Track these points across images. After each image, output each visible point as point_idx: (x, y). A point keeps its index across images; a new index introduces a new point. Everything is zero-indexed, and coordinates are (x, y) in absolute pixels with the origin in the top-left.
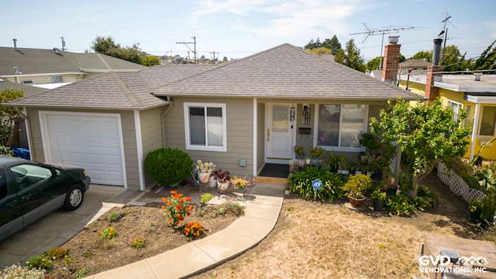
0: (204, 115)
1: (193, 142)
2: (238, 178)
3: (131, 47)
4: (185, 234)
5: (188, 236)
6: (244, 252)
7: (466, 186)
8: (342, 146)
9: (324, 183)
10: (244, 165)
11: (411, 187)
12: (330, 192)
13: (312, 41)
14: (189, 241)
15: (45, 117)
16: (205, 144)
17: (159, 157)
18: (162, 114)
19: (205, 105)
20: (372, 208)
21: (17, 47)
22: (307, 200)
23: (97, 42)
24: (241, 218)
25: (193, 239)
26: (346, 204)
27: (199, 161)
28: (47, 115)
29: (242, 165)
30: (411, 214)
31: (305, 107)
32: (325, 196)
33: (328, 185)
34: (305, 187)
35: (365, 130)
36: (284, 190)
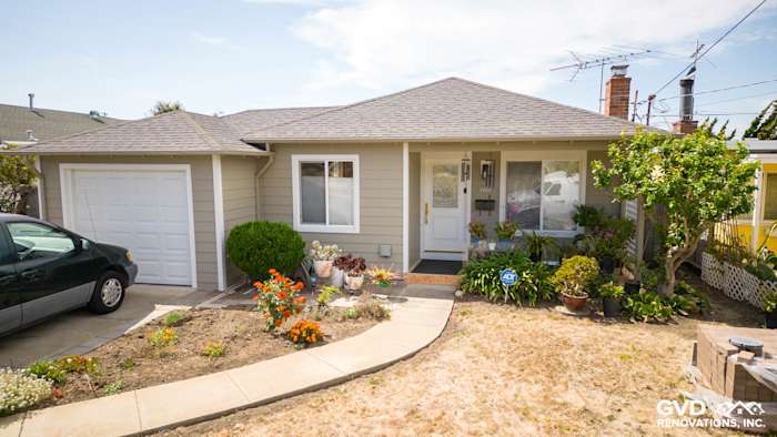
0: (323, 175)
1: (305, 220)
2: (380, 268)
4: (292, 339)
5: (296, 343)
6: (391, 364)
7: (753, 280)
8: (545, 228)
9: (520, 274)
10: (388, 254)
12: (531, 288)
14: (299, 349)
15: (69, 173)
16: (325, 222)
17: (251, 231)
18: (256, 174)
19: (326, 159)
20: (602, 314)
21: (34, 106)
22: (491, 302)
24: (385, 323)
25: (306, 347)
26: (557, 308)
27: (316, 243)
28: (73, 170)
29: (384, 254)
30: (667, 321)
31: (485, 167)
32: (522, 297)
33: (526, 276)
34: (490, 281)
35: (582, 201)
36: (453, 292)
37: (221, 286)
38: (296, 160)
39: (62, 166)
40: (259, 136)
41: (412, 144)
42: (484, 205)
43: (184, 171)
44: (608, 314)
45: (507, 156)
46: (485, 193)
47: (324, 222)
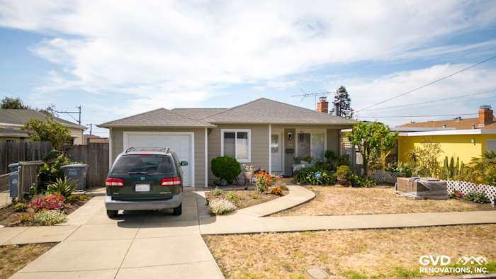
0: (234, 138)
9: (322, 174)
12: (326, 179)
19: (236, 131)
20: (351, 184)
22: (312, 184)
26: (336, 185)
27: (244, 165)
31: (290, 136)
33: (324, 174)
34: (311, 177)
35: (326, 149)
36: (294, 183)
37: (206, 186)
38: (223, 131)
39: (125, 133)
42: (289, 151)
43: (190, 135)
45: (298, 131)
46: (290, 146)
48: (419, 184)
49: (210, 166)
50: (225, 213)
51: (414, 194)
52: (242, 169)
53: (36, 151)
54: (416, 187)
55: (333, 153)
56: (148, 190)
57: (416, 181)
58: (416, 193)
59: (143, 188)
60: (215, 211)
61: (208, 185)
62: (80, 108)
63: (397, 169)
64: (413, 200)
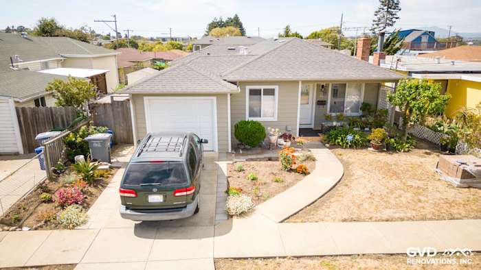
0: (260, 95)
1: (250, 116)
3: (78, 29)
4: (300, 173)
7: (431, 132)
9: (354, 137)
10: (291, 130)
11: (404, 135)
12: (359, 142)
13: (215, 19)
15: (148, 101)
19: (262, 87)
20: (385, 150)
22: (343, 148)
23: (39, 24)
26: (369, 149)
27: (269, 128)
29: (289, 129)
30: (409, 151)
31: (323, 86)
32: (355, 145)
33: (357, 137)
34: (342, 140)
35: (362, 100)
36: (323, 144)
37: (230, 151)
38: (248, 88)
39: (145, 98)
40: (232, 78)
41: (304, 82)
42: (321, 103)
44: (388, 150)
46: (322, 98)
47: (260, 116)
48: (464, 171)
49: (234, 132)
50: (242, 214)
51: (456, 181)
52: (266, 132)
53: (62, 116)
54: (460, 174)
55: (370, 105)
56: (162, 201)
57: (462, 167)
58: (459, 180)
59: (156, 199)
60: (233, 212)
61: (232, 149)
62: (115, 16)
63: (442, 128)
64: (453, 188)
